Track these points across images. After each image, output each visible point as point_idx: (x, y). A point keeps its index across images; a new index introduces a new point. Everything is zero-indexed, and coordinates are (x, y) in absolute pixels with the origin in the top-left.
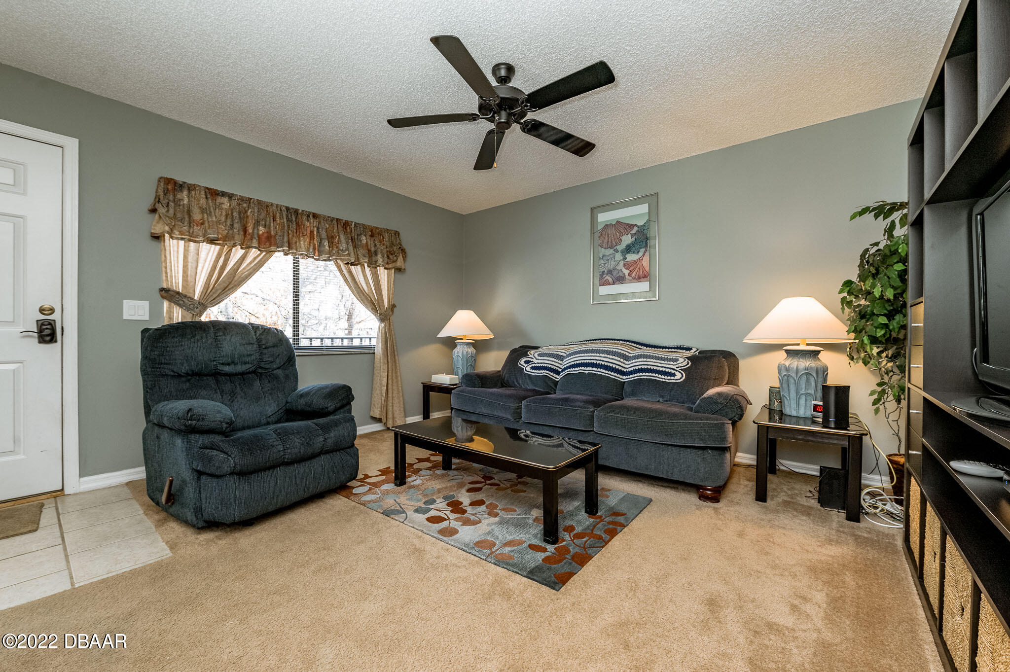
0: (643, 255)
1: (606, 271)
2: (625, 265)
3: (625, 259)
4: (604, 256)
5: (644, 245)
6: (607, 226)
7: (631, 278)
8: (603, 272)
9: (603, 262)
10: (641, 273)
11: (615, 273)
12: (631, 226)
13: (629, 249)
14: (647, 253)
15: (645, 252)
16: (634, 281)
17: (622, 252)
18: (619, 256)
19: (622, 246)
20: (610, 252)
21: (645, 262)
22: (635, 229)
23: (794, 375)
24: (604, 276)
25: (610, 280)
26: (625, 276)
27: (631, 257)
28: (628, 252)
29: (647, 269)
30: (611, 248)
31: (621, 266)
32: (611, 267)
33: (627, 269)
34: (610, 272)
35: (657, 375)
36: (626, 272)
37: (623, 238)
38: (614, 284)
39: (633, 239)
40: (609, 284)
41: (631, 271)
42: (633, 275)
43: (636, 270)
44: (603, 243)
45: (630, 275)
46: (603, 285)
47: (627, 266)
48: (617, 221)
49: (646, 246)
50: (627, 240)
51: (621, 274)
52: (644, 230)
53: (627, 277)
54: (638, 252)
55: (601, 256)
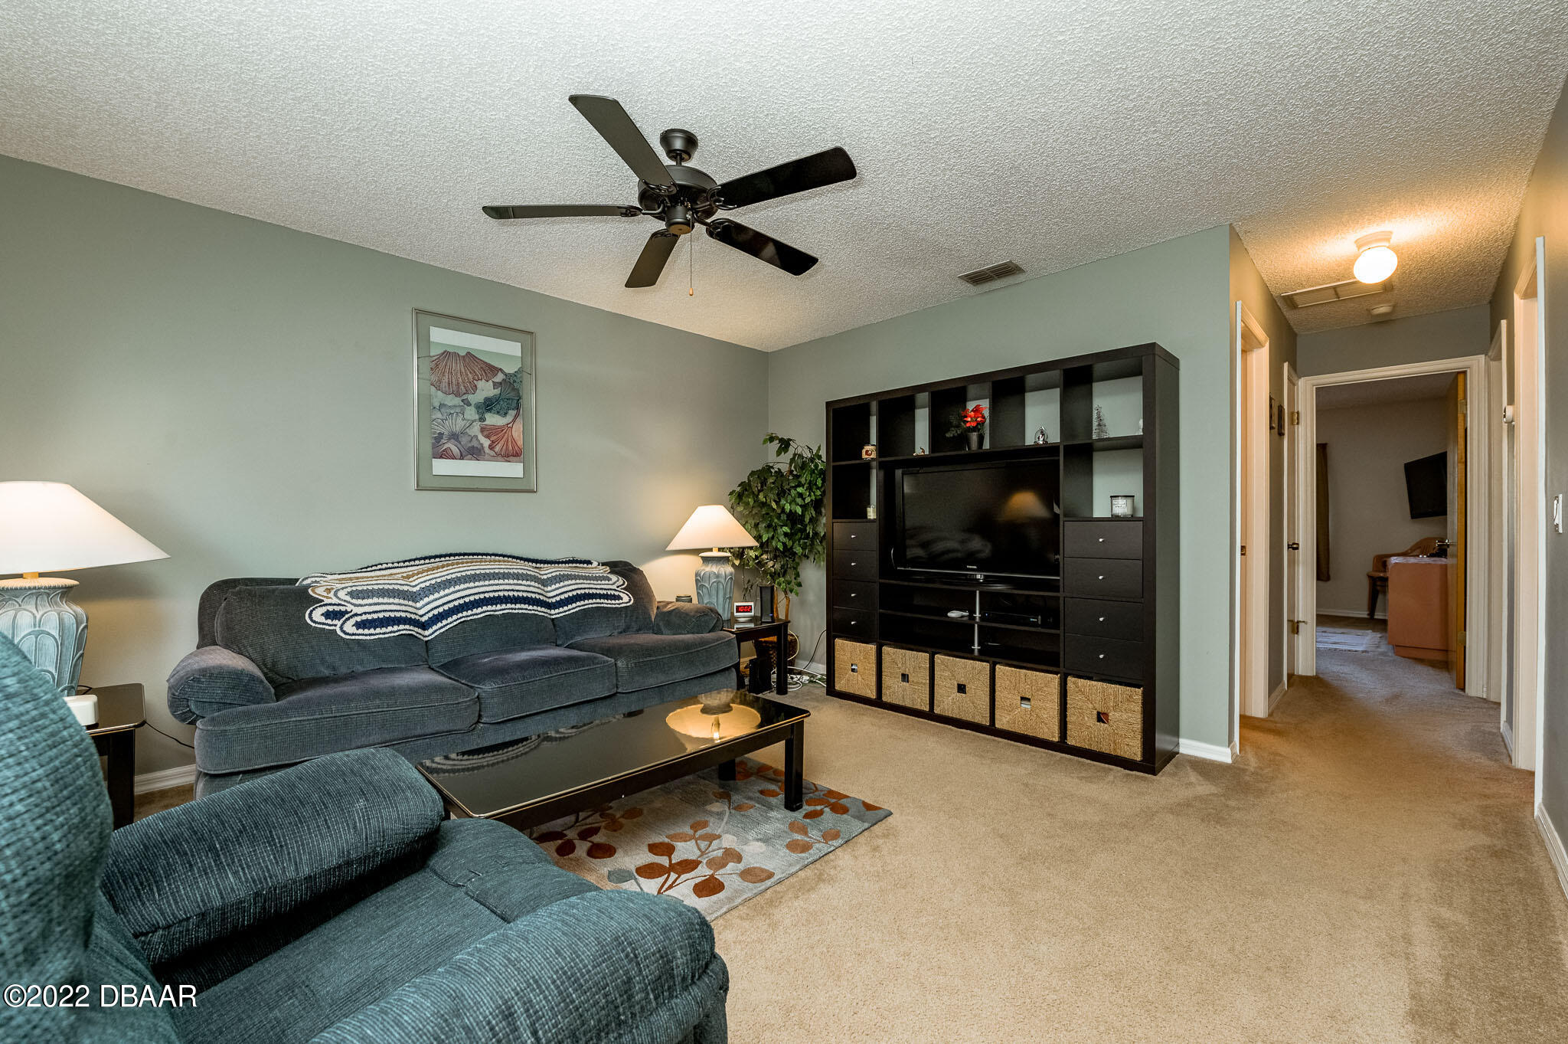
0: (514, 421)
1: (446, 433)
2: (482, 430)
3: (482, 419)
4: (442, 405)
5: (514, 405)
6: (448, 355)
7: (492, 453)
8: (441, 434)
9: (439, 415)
10: (511, 448)
11: (464, 440)
12: (494, 370)
13: (488, 405)
14: (519, 420)
15: (516, 417)
16: (499, 458)
17: (478, 407)
18: (471, 413)
19: (478, 397)
20: (452, 401)
21: (517, 431)
22: (499, 378)
23: (723, 581)
24: (443, 441)
25: (455, 450)
26: (483, 448)
27: (493, 419)
28: (489, 411)
29: (520, 443)
30: (458, 395)
31: (475, 430)
32: (457, 429)
33: (488, 437)
34: (454, 436)
35: (602, 601)
36: (486, 443)
37: (481, 384)
38: (462, 458)
39: (497, 391)
40: (454, 458)
41: (493, 442)
42: (497, 449)
43: (502, 442)
44: (440, 381)
45: (491, 447)
46: (441, 457)
47: (488, 431)
48: (469, 353)
49: (518, 408)
50: (486, 389)
51: (475, 443)
52: (514, 381)
53: (487, 450)
54: (506, 414)
55: (437, 405)
